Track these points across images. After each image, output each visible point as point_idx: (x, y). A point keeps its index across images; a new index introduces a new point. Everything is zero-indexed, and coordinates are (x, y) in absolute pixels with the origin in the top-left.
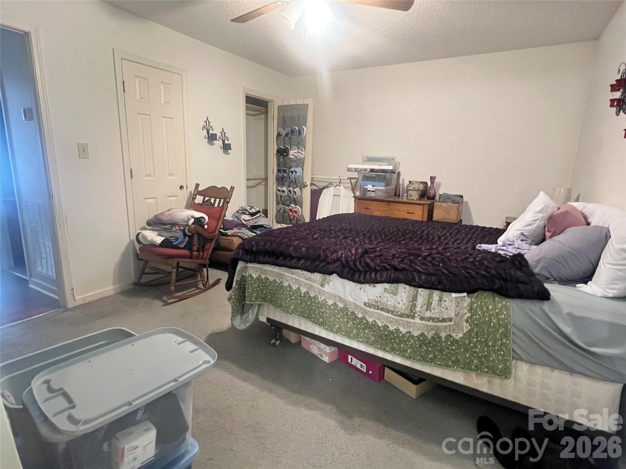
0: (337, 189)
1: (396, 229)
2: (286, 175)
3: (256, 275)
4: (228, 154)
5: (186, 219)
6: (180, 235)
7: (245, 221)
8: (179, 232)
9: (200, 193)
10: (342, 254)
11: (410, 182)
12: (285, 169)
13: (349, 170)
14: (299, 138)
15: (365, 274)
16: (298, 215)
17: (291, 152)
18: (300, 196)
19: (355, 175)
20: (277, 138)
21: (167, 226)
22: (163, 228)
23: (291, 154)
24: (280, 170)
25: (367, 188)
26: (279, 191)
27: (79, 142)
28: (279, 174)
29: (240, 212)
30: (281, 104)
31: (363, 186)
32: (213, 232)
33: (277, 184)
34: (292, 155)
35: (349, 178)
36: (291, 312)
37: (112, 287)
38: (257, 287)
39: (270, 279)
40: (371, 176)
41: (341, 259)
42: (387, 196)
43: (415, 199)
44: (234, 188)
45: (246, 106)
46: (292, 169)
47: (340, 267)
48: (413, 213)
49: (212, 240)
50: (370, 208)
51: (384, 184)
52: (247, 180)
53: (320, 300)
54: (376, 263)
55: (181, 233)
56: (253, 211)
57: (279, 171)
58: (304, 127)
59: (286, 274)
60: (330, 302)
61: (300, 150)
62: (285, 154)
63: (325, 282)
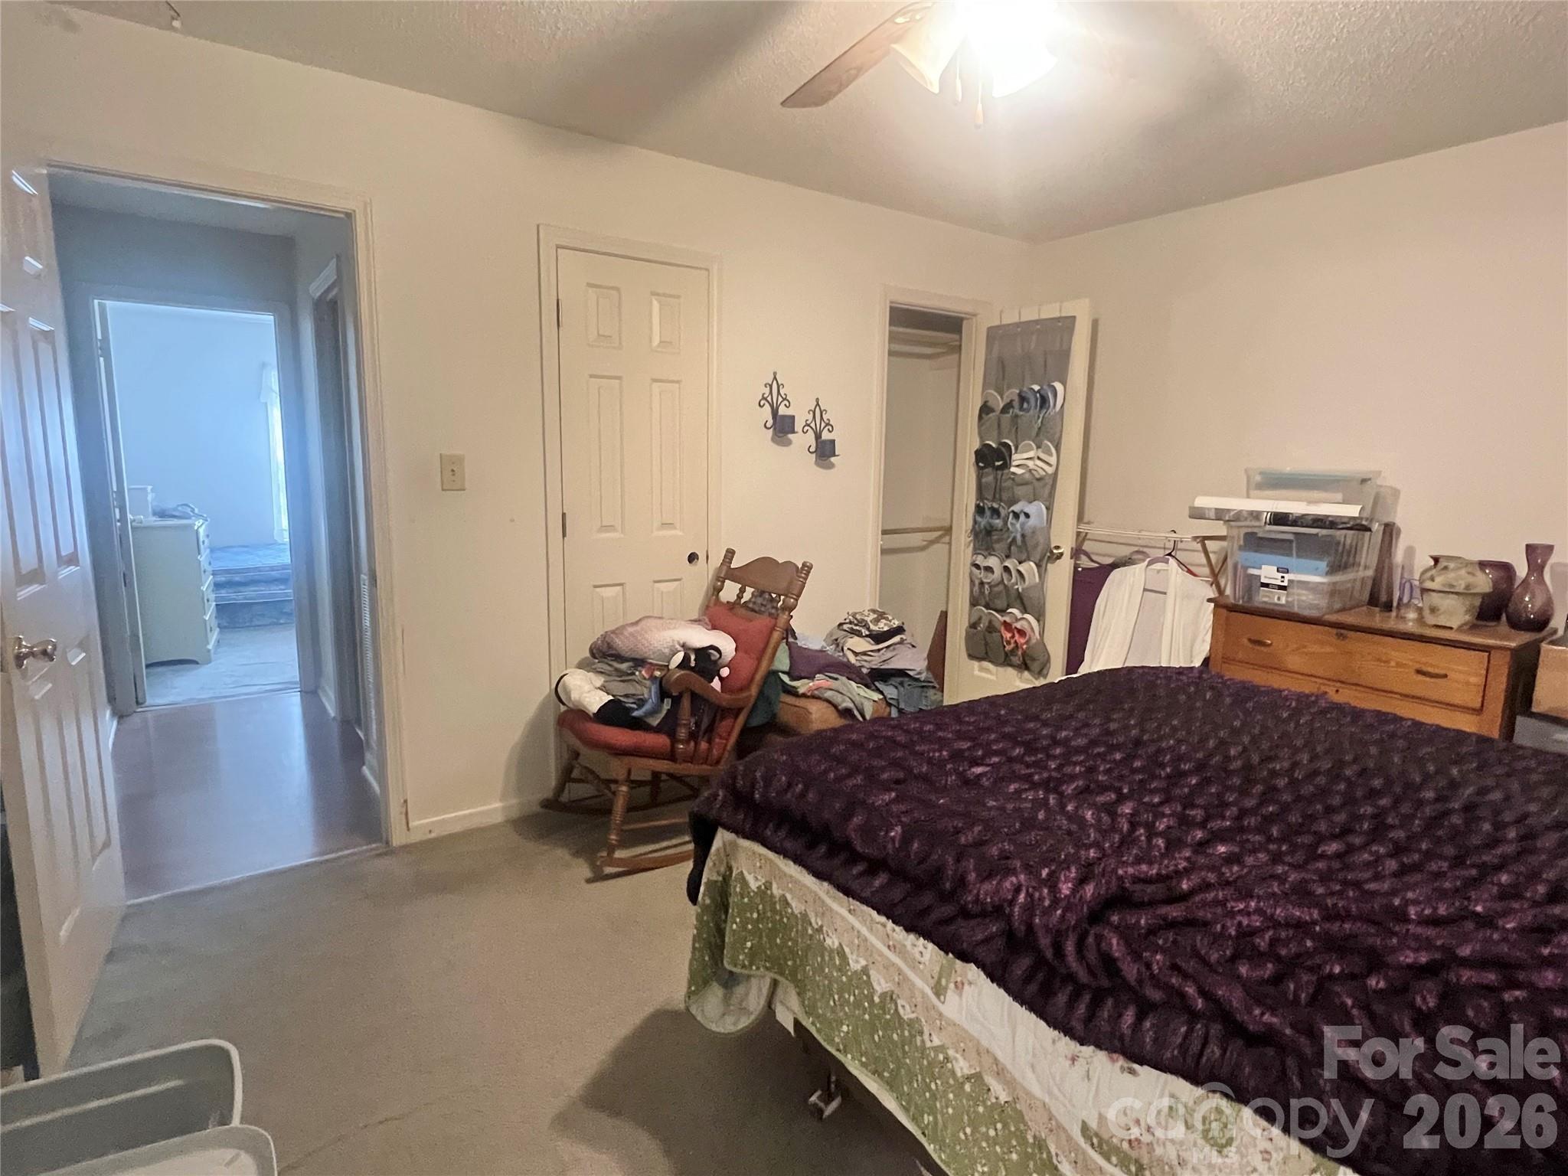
0: (1159, 571)
1: (1326, 765)
2: (998, 522)
3: (756, 879)
4: (831, 466)
5: (667, 651)
6: (650, 692)
7: (856, 654)
8: (648, 683)
9: (733, 575)
10: (1017, 890)
11: (1436, 560)
12: (995, 506)
13: (1197, 514)
14: (1041, 416)
15: (1096, 1004)
16: (1027, 642)
17: (1017, 458)
18: (1035, 586)
19: (1220, 529)
20: (980, 417)
21: (624, 666)
22: (616, 670)
23: (1014, 463)
24: (983, 508)
25: (1259, 576)
26: (977, 567)
27: (443, 452)
28: (979, 519)
29: (845, 627)
30: (997, 323)
31: (1246, 568)
32: (741, 689)
33: (975, 549)
34: (1018, 466)
35: (1198, 537)
36: (841, 1047)
37: (498, 805)
38: (758, 921)
39: (794, 905)
40: (1273, 536)
41: (1007, 911)
42: (1337, 606)
43: (1455, 626)
44: (810, 568)
45: (890, 332)
46: (1016, 508)
47: (1000, 943)
48: (1446, 676)
49: (739, 710)
50: (1269, 642)
51: (1323, 565)
52: (885, 532)
53: (928, 1044)
54: (1148, 966)
55: (654, 689)
56: (883, 626)
57: (980, 510)
58: (1058, 386)
59: (835, 906)
60: (962, 1067)
61: (1043, 452)
62: (998, 464)
63: (948, 982)
